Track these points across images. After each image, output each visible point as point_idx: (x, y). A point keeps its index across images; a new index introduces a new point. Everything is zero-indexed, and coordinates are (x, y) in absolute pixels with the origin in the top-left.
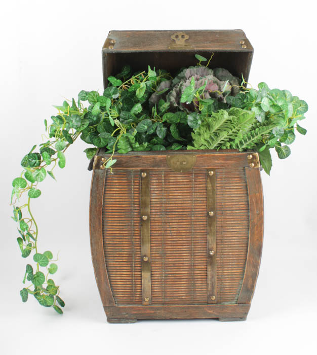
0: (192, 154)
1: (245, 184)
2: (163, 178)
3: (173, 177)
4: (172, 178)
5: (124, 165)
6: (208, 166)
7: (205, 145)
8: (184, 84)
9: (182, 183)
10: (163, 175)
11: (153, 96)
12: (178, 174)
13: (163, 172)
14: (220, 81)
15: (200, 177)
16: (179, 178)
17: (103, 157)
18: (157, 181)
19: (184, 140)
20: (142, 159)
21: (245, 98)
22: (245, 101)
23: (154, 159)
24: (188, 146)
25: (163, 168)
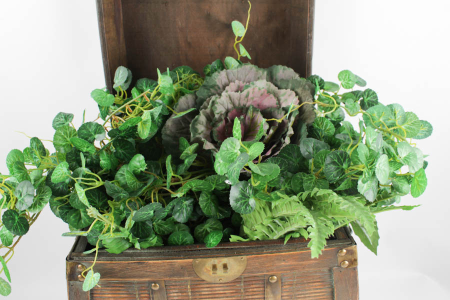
1: (330, 290)
2: (189, 290)
3: (207, 288)
4: (206, 290)
5: (119, 275)
6: (268, 271)
8: (218, 100)
9: (222, 295)
10: (189, 287)
11: (169, 123)
13: (189, 283)
14: (279, 88)
15: (254, 286)
16: (217, 289)
17: (80, 264)
18: (180, 294)
20: (150, 265)
21: (344, 160)
22: (345, 166)
23: (170, 265)
24: (232, 236)
25: (188, 278)
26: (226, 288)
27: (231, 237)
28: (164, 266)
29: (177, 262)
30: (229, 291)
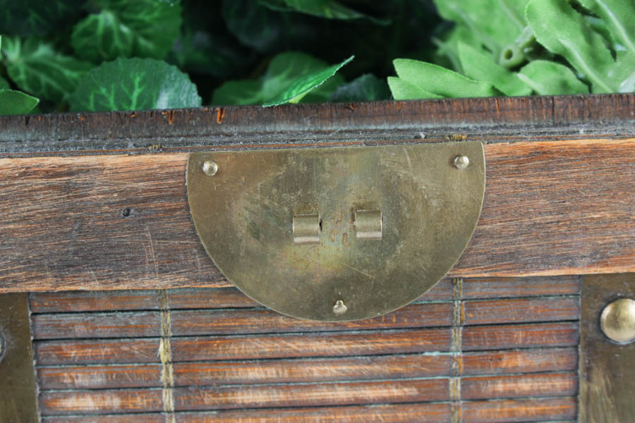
0: (441, 137)
2: (167, 375)
3: (266, 360)
4: (255, 373)
7: (561, 58)
12: (305, 334)
13: (167, 320)
15: (520, 361)
16: (316, 371)
18: (115, 402)
19: (357, 15)
23: (66, 188)
24: (400, 65)
25: (159, 283)
26: (365, 369)
27: (394, 74)
28: (30, 195)
29: (100, 170)
30: (383, 392)
